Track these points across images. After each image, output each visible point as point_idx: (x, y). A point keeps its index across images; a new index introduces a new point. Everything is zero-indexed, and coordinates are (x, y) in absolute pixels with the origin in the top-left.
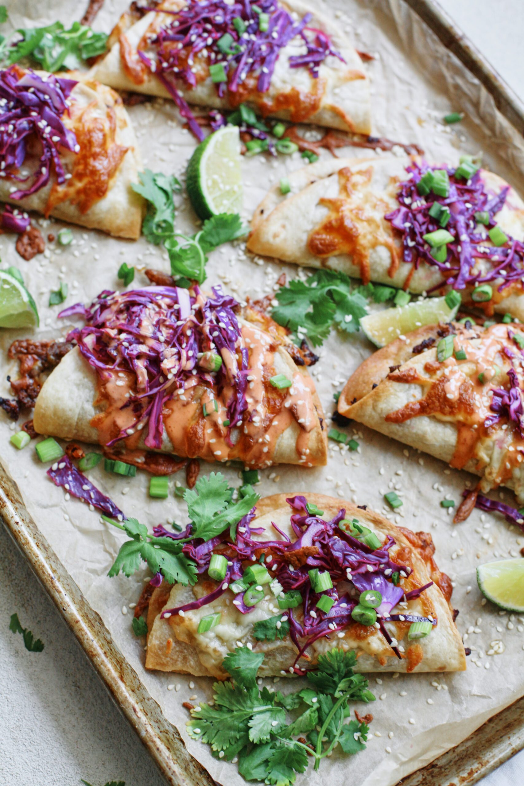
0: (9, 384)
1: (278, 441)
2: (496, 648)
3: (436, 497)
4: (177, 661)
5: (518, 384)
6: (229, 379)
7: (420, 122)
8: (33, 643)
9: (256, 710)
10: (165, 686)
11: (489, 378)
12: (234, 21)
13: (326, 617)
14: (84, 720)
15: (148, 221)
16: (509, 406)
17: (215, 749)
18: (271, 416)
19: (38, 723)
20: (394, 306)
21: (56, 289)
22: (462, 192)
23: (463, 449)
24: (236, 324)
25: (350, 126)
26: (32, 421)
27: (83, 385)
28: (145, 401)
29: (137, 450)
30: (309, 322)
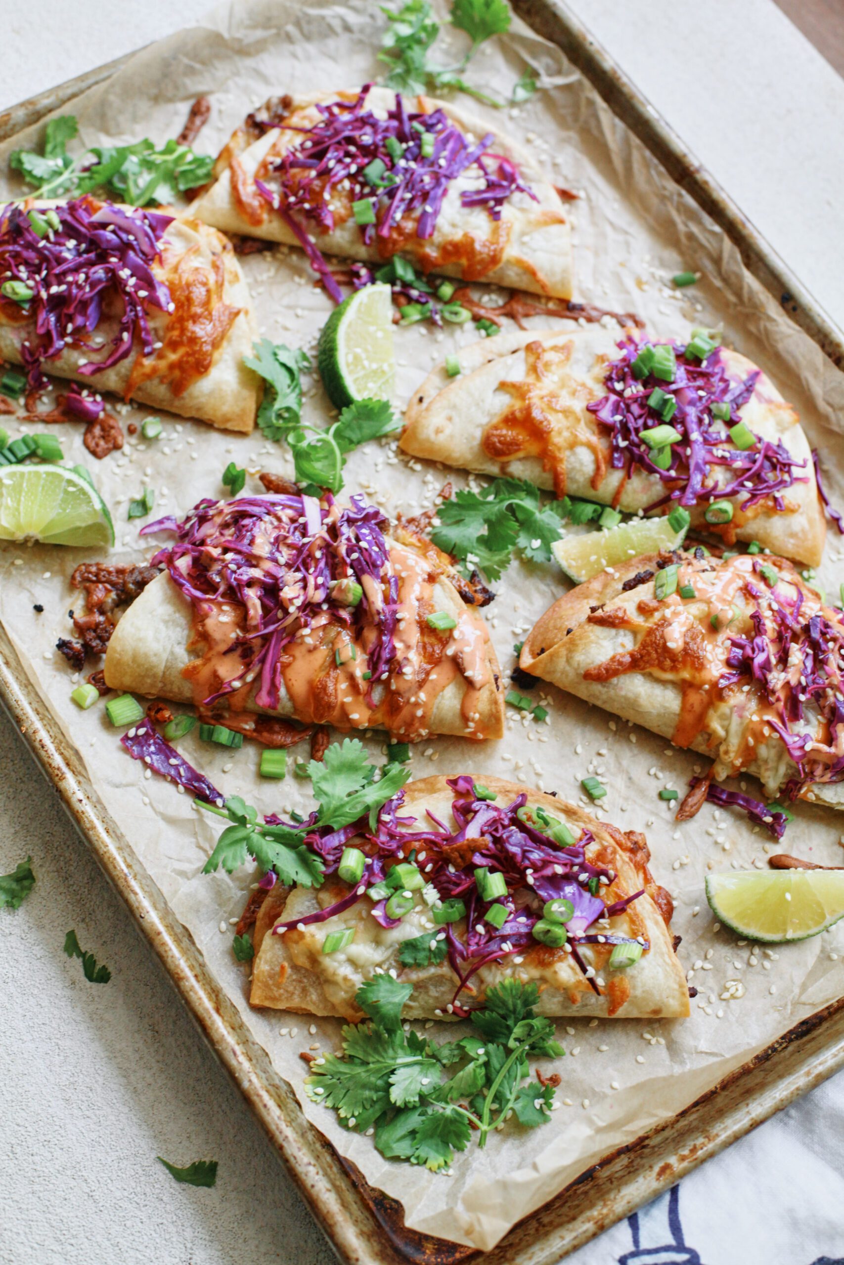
0: (72, 621)
1: (437, 701)
2: (732, 990)
3: (653, 787)
4: (293, 994)
5: (766, 631)
6: (372, 616)
7: (639, 283)
8: (96, 970)
9: (400, 1061)
10: (277, 1030)
11: (725, 621)
12: (387, 142)
13: (497, 933)
14: (163, 1076)
15: (265, 409)
16: (752, 659)
17: (343, 1115)
18: (429, 667)
19: (101, 1080)
20: (599, 528)
21: (138, 497)
22: (693, 375)
23: (689, 718)
24: (383, 545)
25: (543, 287)
26: (102, 672)
27: (173, 621)
28: (257, 643)
29: (245, 712)
30: (483, 548)
